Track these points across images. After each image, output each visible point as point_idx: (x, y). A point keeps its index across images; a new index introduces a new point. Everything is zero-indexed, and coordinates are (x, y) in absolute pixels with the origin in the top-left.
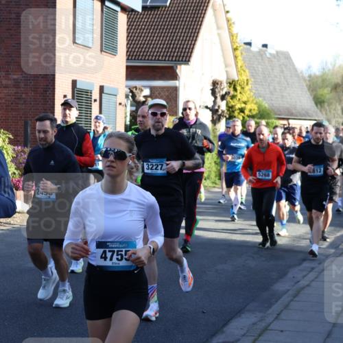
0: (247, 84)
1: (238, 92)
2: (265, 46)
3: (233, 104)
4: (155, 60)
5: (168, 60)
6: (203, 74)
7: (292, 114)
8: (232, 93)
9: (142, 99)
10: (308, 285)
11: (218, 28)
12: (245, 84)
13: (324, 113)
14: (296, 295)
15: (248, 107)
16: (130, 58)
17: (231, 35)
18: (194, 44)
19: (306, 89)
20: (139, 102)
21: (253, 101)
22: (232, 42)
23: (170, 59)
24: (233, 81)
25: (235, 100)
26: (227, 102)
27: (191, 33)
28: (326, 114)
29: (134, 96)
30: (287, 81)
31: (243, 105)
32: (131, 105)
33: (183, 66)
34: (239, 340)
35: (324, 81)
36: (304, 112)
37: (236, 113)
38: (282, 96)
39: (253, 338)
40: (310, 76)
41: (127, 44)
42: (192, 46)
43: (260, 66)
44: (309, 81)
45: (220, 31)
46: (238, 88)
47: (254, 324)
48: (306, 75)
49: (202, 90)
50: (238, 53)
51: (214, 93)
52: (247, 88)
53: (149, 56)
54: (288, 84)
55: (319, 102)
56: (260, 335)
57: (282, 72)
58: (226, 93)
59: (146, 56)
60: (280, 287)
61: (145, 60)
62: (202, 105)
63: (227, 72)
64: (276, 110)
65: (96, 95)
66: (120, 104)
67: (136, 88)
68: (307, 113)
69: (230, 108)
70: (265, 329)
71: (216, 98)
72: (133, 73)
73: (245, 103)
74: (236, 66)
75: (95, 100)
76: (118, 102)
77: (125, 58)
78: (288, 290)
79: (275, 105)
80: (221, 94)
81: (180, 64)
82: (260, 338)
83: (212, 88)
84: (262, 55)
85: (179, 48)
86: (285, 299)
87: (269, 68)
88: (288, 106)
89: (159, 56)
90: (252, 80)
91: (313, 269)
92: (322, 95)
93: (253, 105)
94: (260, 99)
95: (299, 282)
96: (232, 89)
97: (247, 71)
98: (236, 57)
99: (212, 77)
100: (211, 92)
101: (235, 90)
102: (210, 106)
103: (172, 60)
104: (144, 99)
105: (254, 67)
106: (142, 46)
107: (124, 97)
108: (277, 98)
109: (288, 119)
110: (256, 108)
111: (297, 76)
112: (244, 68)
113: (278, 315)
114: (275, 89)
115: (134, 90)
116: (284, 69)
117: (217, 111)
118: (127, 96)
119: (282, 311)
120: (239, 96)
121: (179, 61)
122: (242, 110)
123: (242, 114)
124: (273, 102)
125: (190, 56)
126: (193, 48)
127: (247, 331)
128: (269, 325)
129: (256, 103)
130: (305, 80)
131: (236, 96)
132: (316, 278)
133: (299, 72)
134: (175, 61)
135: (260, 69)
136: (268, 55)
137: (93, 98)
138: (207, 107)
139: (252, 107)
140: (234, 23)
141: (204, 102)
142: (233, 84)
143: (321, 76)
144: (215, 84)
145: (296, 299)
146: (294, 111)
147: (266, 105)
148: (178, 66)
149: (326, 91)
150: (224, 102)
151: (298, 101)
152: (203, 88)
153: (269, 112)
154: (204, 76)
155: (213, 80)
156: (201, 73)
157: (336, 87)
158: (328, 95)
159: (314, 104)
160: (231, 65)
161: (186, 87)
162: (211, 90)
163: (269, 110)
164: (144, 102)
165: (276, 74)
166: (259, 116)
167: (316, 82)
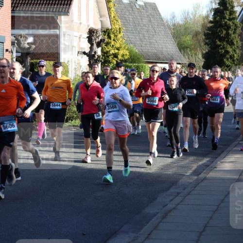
0: (120, 32)
1: (112, 39)
3: (108, 50)
6: (81, 23)
7: (159, 58)
8: (106, 40)
9: (27, 46)
10: (174, 209)
12: (118, 32)
13: (187, 57)
14: (164, 217)
15: (121, 52)
16: (15, 9)
19: (171, 36)
20: (24, 48)
21: (125, 46)
24: (107, 30)
25: (109, 46)
26: (102, 48)
28: (188, 58)
29: (19, 43)
30: (154, 30)
31: (117, 51)
32: (17, 52)
33: (63, 17)
35: (186, 29)
36: (169, 56)
37: (110, 58)
38: (150, 43)
40: (174, 25)
43: (130, 17)
44: (173, 29)
46: (112, 36)
48: (171, 24)
49: (80, 38)
50: (111, 4)
51: (90, 40)
52: (119, 36)
54: (155, 32)
55: (182, 47)
57: (150, 21)
58: (101, 40)
60: (150, 210)
62: (80, 51)
63: (101, 21)
64: (145, 55)
66: (7, 50)
67: (21, 36)
68: (172, 57)
69: (105, 54)
71: (92, 45)
73: (118, 49)
74: (110, 16)
76: (5, 49)
77: (10, 9)
78: (157, 213)
79: (144, 51)
80: (97, 41)
81: (60, 15)
83: (88, 36)
84: (132, 7)
86: (154, 221)
87: (139, 18)
88: (155, 51)
90: (124, 28)
91: (178, 194)
92: (185, 41)
93: (125, 51)
94: (132, 45)
95: (167, 205)
96: (106, 37)
97: (119, 21)
98: (109, 9)
99: (88, 26)
100: (87, 39)
101: (109, 37)
102: (87, 50)
104: (28, 46)
105: (125, 17)
107: (10, 44)
108: (146, 44)
110: (128, 54)
111: (163, 25)
112: (117, 18)
113: (149, 234)
114: (144, 36)
115: (19, 38)
116: (152, 19)
117: (94, 56)
118: (13, 44)
119: (152, 231)
120: (113, 43)
122: (115, 56)
123: (116, 59)
124: (143, 48)
129: (127, 50)
130: (170, 28)
131: (111, 43)
132: (181, 201)
133: (165, 21)
135: (131, 19)
136: (138, 7)
138: (84, 53)
139: (124, 53)
141: (81, 48)
142: (107, 32)
143: (184, 25)
144: (91, 32)
145: (164, 220)
146: (160, 56)
147: (137, 51)
148: (59, 17)
149: (188, 38)
150: (100, 49)
151: (164, 47)
152: (81, 35)
153: (139, 57)
154: (82, 25)
155: (89, 29)
156: (79, 22)
157: (196, 34)
158: (190, 42)
159: (178, 50)
160: (105, 16)
161: (66, 35)
162: (87, 37)
163: (139, 55)
164: (29, 48)
165: (145, 23)
166: (131, 60)
167: (180, 30)
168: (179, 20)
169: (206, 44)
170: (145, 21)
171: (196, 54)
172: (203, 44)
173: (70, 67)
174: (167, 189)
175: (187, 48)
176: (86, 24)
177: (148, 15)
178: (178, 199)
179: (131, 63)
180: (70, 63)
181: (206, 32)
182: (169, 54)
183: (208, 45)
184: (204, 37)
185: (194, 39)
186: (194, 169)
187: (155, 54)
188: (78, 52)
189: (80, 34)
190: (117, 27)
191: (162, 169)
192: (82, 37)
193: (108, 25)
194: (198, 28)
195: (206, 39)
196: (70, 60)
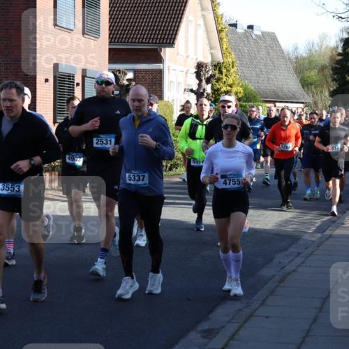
0: (233, 67)
1: (224, 74)
2: (251, 27)
3: (219, 87)
4: (138, 42)
5: (152, 43)
6: (188, 57)
7: (279, 97)
8: (217, 75)
9: (126, 83)
10: (294, 271)
11: (203, 9)
12: (231, 67)
13: (311, 95)
14: (282, 281)
15: (234, 89)
16: (113, 40)
17: (216, 16)
18: (178, 26)
19: (292, 71)
20: (123, 85)
21: (239, 83)
22: (217, 23)
23: (154, 41)
24: (218, 64)
25: (220, 83)
26: (213, 85)
27: (175, 14)
28: (313, 96)
30: (273, 63)
31: (229, 88)
33: (167, 49)
34: (224, 327)
35: (310, 62)
36: (290, 94)
38: (269, 79)
39: (238, 325)
40: (297, 58)
41: (110, 27)
42: (176, 28)
43: (245, 48)
44: (296, 63)
45: (204, 13)
46: (224, 71)
47: (240, 310)
48: (293, 57)
49: (186, 73)
50: (223, 34)
51: (198, 76)
52: (232, 71)
53: (132, 38)
54: (274, 66)
55: (305, 84)
56: (245, 322)
57: (268, 53)
58: (211, 75)
59: (129, 38)
60: (266, 272)
61: (128, 42)
62: (187, 88)
63: (212, 54)
64: (262, 93)
65: (78, 79)
67: (119, 71)
68: (294, 96)
69: (216, 92)
70: (251, 316)
71: (201, 81)
72: (115, 56)
73: (231, 86)
74: (221, 48)
75: (78, 84)
77: (107, 41)
78: (274, 276)
79: (261, 88)
80: (206, 77)
81: (165, 47)
82: (246, 324)
83: (196, 70)
84: (247, 37)
85: (163, 30)
86: (270, 285)
87: (255, 49)
88: (274, 88)
89: (143, 39)
90: (238, 62)
91: (299, 254)
92: (309, 77)
93: (238, 88)
94: (246, 81)
95: (285, 267)
96: (217, 72)
97: (232, 53)
98: (220, 39)
99: (197, 59)
100: (195, 74)
101: (221, 72)
102: (195, 88)
103: (156, 43)
104: (128, 83)
105: (239, 49)
106: (125, 28)
108: (263, 80)
109: (274, 102)
110: (242, 91)
111: (284, 58)
112: (229, 50)
113: (264, 300)
114: (261, 71)
115: (118, 73)
116: (270, 51)
117: (202, 94)
119: (267, 297)
120: (225, 78)
121: (163, 43)
124: (259, 85)
125: (175, 39)
126: (177, 30)
127: (233, 318)
128: (255, 311)
129: (241, 86)
130: (291, 61)
131: (222, 78)
132: (303, 263)
133: (286, 53)
134: (159, 43)
135: (247, 52)
136: (254, 37)
137: (76, 82)
138: (192, 91)
139: (237, 90)
140: (218, 4)
141: (188, 85)
142: (218, 66)
143: (308, 58)
144: (200, 66)
145: (282, 285)
146: (280, 94)
147: (252, 88)
148: (163, 49)
149: (313, 73)
150: (210, 85)
151: (285, 83)
152: (188, 70)
153: (255, 95)
154: (189, 59)
155: (198, 63)
156: (185, 55)
157: (323, 68)
158: (314, 77)
159: (301, 86)
160: (215, 48)
161: (171, 70)
162: (195, 72)
163: (255, 93)
164: (128, 85)
165: (261, 56)
166: (245, 99)
167: (303, 64)
168: (303, 52)
169: (334, 80)
170: (263, 53)
171: (322, 92)
172: (330, 80)
173: (175, 107)
174: (286, 249)
175: (311, 84)
176: (195, 58)
177: (266, 47)
178: (298, 260)
179: (246, 102)
180: (175, 103)
181: (334, 66)
182: (290, 92)
183: (336, 81)
184: (331, 72)
185: (320, 74)
186: (318, 225)
187: (274, 91)
188: (185, 90)
189: (187, 68)
190: (230, 60)
191: (280, 225)
192: (190, 71)
193: (219, 58)
194: (325, 61)
195: (334, 74)
196: (175, 99)
